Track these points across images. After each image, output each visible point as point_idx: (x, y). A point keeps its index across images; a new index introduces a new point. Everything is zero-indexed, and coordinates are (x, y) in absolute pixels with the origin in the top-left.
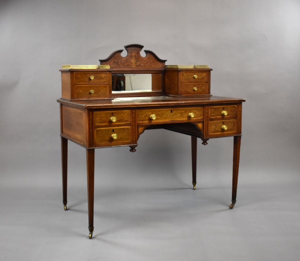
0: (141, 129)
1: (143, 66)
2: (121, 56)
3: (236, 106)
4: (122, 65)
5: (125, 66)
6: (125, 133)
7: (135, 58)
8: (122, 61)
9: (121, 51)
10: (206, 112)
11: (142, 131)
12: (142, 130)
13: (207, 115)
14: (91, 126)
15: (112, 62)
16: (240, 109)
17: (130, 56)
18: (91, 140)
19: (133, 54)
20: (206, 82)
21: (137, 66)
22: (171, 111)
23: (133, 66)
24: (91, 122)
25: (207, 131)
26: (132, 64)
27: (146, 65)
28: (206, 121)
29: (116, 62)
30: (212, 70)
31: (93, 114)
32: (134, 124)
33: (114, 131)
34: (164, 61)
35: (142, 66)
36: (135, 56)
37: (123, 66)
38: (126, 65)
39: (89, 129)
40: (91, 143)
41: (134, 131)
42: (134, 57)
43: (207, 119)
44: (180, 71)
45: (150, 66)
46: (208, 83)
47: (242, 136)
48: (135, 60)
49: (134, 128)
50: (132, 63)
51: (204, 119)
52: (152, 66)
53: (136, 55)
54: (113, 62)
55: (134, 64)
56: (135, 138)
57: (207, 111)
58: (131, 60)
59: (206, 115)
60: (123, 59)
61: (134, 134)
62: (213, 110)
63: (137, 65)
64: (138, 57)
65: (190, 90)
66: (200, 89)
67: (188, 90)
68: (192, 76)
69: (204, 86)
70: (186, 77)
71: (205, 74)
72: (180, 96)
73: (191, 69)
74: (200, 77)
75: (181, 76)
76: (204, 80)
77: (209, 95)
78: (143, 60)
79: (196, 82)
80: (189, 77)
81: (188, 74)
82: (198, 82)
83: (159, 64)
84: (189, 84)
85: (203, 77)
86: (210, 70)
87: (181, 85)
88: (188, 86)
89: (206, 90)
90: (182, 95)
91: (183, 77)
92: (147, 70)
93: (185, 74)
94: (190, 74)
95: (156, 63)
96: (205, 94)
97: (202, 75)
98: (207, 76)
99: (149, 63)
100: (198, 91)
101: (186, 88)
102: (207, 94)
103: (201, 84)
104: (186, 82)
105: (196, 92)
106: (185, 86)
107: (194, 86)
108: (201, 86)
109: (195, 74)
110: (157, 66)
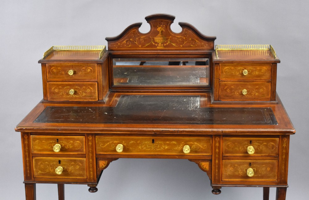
0: (102, 163)
1: (176, 47)
2: (139, 33)
3: (277, 139)
4: (140, 46)
5: (146, 47)
6: (78, 167)
7: (162, 34)
8: (141, 40)
9: (139, 25)
10: (215, 147)
11: (104, 166)
12: (105, 164)
13: (217, 150)
14: (27, 154)
15: (125, 42)
16: (284, 145)
17: (153, 33)
18: (28, 171)
19: (159, 29)
20: (268, 82)
21: (165, 47)
22: (153, 141)
23: (158, 48)
24: (27, 148)
25: (217, 175)
26: (156, 45)
27: (181, 46)
28: (215, 160)
29: (131, 41)
30: (279, 62)
31: (29, 139)
32: (91, 155)
33: (61, 163)
34: (213, 40)
35: (174, 47)
36: (162, 31)
37: (142, 47)
38: (147, 45)
39: (25, 157)
40: (29, 175)
41: (91, 165)
42: (160, 33)
43: (217, 156)
45: (188, 47)
47: (287, 188)
48: (162, 38)
49: (91, 160)
50: (156, 43)
51: (212, 155)
52: (191, 47)
53: (164, 30)
54: (127, 41)
55: (160, 44)
56: (94, 174)
57: (217, 144)
58: (155, 38)
59: (215, 150)
60: (142, 37)
61: (91, 169)
62: (229, 143)
63: (165, 45)
64: (168, 33)
65: (237, 94)
66: (256, 93)
67: (232, 93)
68: (240, 72)
69: (262, 87)
70: (228, 72)
71: (266, 69)
72: (216, 102)
73: (237, 61)
74: (256, 73)
75: (220, 72)
76: (262, 78)
77: (272, 102)
78: (175, 37)
79: (248, 81)
80: (235, 72)
81: (232, 68)
82: (251, 81)
83: (203, 43)
84: (234, 84)
85: (262, 72)
86: (276, 62)
87: (220, 84)
88: (232, 87)
89: (268, 95)
90: (220, 101)
91: (222, 72)
92: (182, 52)
93: (227, 68)
94: (236, 69)
95: (198, 41)
96: (265, 101)
97: (260, 70)
98: (269, 72)
99: (185, 43)
100: (252, 95)
101: (228, 90)
102: (270, 100)
103: (257, 85)
104: (228, 81)
105: (247, 96)
106: (227, 87)
107: (244, 87)
108: (257, 87)
109: (245, 68)
110: (200, 47)
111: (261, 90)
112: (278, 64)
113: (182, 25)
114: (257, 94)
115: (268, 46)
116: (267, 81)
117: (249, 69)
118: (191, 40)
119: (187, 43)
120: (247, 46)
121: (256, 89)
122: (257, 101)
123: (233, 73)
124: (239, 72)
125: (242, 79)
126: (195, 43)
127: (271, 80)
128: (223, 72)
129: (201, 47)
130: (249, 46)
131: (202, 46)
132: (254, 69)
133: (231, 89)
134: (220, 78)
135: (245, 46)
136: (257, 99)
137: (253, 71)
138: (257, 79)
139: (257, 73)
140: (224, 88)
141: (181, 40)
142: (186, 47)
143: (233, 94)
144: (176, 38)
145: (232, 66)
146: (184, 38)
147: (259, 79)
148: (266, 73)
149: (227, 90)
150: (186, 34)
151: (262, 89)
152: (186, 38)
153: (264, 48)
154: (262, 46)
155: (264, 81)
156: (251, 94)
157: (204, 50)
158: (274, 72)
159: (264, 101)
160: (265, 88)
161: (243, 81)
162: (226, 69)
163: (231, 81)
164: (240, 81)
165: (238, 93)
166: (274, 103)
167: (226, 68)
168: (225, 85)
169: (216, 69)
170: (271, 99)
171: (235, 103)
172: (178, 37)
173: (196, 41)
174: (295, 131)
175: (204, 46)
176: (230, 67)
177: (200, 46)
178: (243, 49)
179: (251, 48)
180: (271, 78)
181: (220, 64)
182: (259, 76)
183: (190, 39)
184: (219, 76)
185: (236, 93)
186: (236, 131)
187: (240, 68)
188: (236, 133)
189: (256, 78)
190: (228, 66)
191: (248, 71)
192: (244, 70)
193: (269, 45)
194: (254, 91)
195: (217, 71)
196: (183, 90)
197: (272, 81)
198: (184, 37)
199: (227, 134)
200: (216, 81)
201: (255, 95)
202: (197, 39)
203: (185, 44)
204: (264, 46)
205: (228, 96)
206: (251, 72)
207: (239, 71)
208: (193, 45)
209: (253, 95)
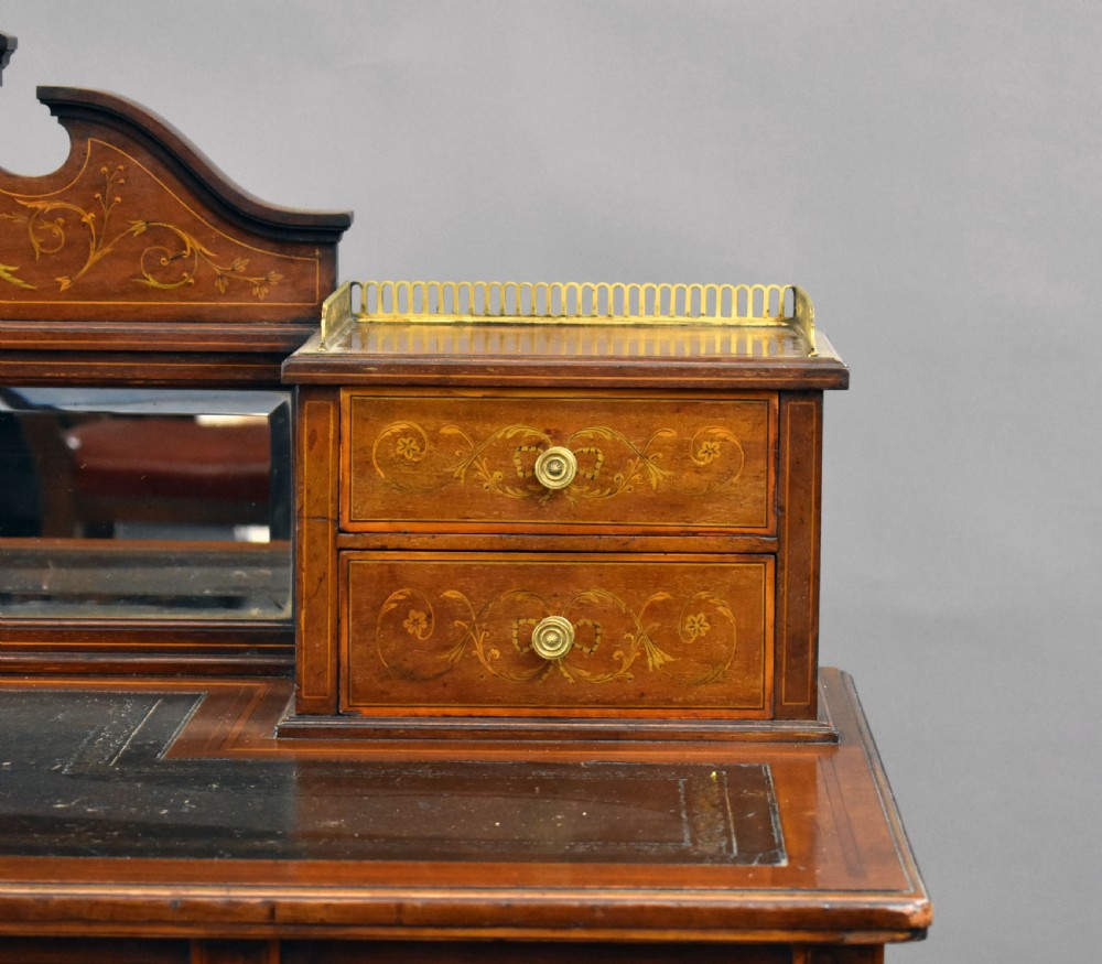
1: (22, 293)
20: (749, 554)
27: (65, 283)
30: (839, 379)
34: (325, 232)
35: (6, 290)
44: (332, 389)
45: (123, 294)
46: (774, 554)
52: (146, 292)
65: (487, 655)
66: (649, 646)
67: (447, 648)
68: (517, 462)
69: (703, 595)
70: (415, 466)
71: (734, 440)
72: (311, 723)
73: (483, 369)
74: (646, 478)
75: (345, 461)
76: (701, 524)
77: (785, 727)
78: (14, 207)
79: (578, 542)
80: (471, 469)
81: (449, 430)
82: (603, 543)
83: (241, 265)
84: (466, 571)
85: (698, 470)
86: (816, 381)
87: (342, 573)
88: (450, 594)
89: (752, 666)
90: (349, 715)
91: (363, 467)
92: (65, 335)
93: (405, 433)
94: (475, 438)
95: (198, 246)
96: (730, 720)
97: (681, 454)
98: (761, 464)
99: (94, 257)
100: (620, 665)
101: (416, 622)
102: (768, 713)
103: (658, 578)
104: (416, 542)
105: (579, 679)
106: (407, 591)
107: (547, 591)
108: (660, 596)
109: (553, 427)
110: (216, 296)
111: (696, 626)
112: (830, 397)
113: (69, 106)
114: (657, 658)
115: (774, 293)
116: (742, 544)
117: (588, 442)
118: (143, 234)
119: (113, 255)
120: (603, 290)
121: (653, 610)
122: (665, 720)
123: (459, 470)
124: (510, 468)
125: (526, 523)
126: (178, 257)
127: (778, 535)
128: (368, 463)
129: (229, 294)
130: (619, 291)
131: (237, 287)
132: (633, 445)
133: (443, 614)
134: (346, 514)
135: (588, 292)
136: (668, 704)
137: (618, 460)
138: (658, 524)
139: (657, 475)
140: (376, 608)
141: (58, 231)
142: (105, 295)
143: (455, 654)
144: (20, 220)
145: (450, 415)
146: (88, 218)
147: (673, 525)
148: (735, 479)
149: (406, 624)
150: (100, 185)
151: (702, 615)
152: (100, 220)
153: (742, 312)
154: (727, 293)
155: (713, 542)
156: (605, 660)
157: (249, 321)
158: (797, 465)
159: (718, 719)
160: (725, 611)
161: (537, 542)
162: (395, 437)
163: (441, 541)
164: (513, 541)
165: (497, 644)
166: (806, 740)
167: (398, 427)
168: (392, 577)
169: (312, 439)
170: (776, 701)
171: (472, 733)
172: (40, 205)
173: (183, 246)
174: (926, 910)
175: (251, 286)
176: (431, 423)
177: (221, 285)
178: (575, 321)
179: (634, 311)
180: (773, 521)
181: (344, 395)
182: (672, 502)
183: (139, 226)
184: (337, 500)
185: (479, 651)
186: (400, 908)
187: (512, 431)
188: (400, 924)
189: (643, 521)
190: (410, 410)
191: (584, 460)
192: (542, 445)
193: (783, 290)
194: (632, 630)
195: (321, 458)
196: (80, 658)
197: (780, 542)
198: (87, 209)
199: (317, 932)
200: (312, 541)
201: (640, 665)
202: (196, 232)
203: (97, 264)
204: (742, 295)
205: (409, 676)
206: (610, 469)
207: (502, 452)
208: (162, 273)
209: (627, 663)
